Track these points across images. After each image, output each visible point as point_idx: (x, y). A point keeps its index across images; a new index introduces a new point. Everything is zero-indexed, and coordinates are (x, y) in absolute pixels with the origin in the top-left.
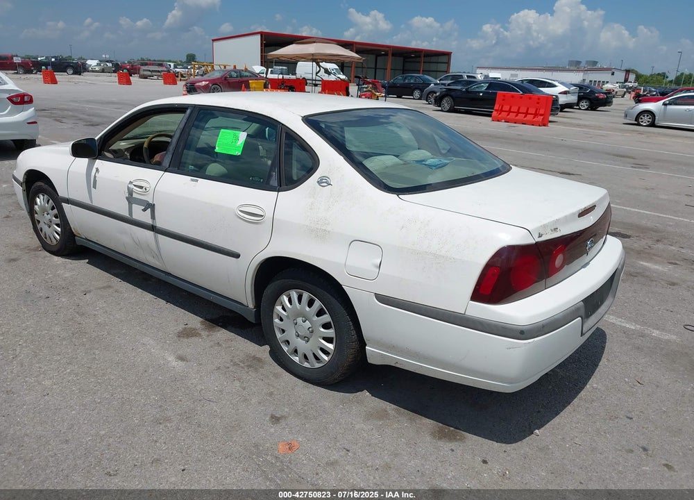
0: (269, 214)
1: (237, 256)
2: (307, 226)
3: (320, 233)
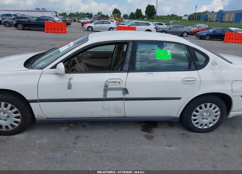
0: (198, 79)
1: (179, 99)
2: (216, 80)
3: (221, 82)
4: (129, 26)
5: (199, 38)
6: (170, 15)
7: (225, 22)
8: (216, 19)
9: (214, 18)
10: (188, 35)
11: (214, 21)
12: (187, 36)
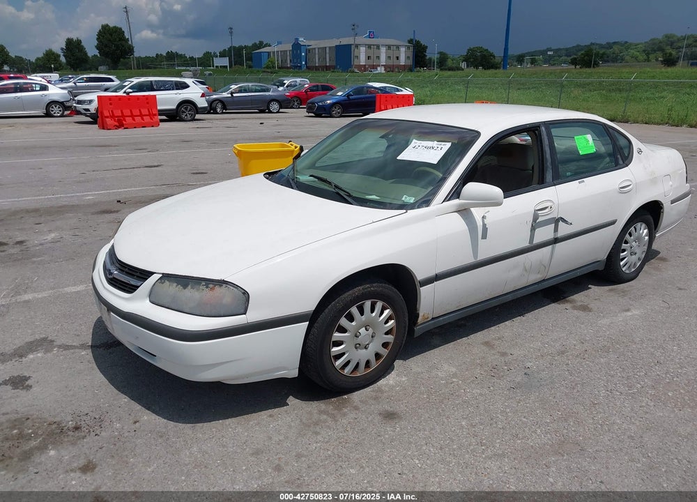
1: (613, 223)
4: (128, 93)
5: (313, 115)
6: (165, 55)
7: (326, 70)
8: (291, 62)
9: (286, 60)
10: (281, 107)
11: (288, 68)
12: (281, 110)
